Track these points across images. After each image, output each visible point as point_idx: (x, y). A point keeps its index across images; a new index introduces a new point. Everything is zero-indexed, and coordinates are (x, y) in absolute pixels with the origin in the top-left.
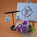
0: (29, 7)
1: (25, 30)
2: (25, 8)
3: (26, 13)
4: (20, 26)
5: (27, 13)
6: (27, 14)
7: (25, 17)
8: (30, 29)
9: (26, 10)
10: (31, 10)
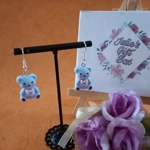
0: (134, 28)
1: (124, 144)
2: (115, 33)
3: (123, 56)
4: (95, 124)
5: (127, 58)
6: (129, 62)
7: (117, 79)
10: (145, 40)
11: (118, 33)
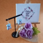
0: (29, 8)
2: (25, 9)
3: (27, 15)
9: (27, 11)
10: (32, 11)
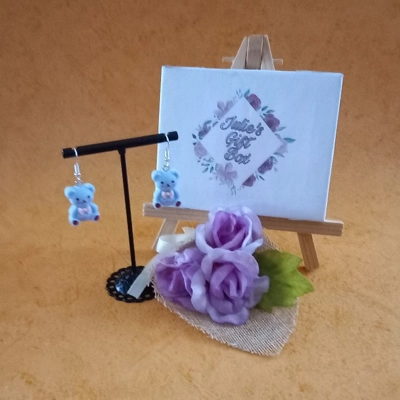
0: (254, 102)
1: (225, 285)
2: (223, 109)
3: (236, 148)
5: (242, 151)
6: (244, 159)
7: (225, 188)
8: (265, 283)
9: (237, 125)
10: (272, 122)
11: (227, 109)
